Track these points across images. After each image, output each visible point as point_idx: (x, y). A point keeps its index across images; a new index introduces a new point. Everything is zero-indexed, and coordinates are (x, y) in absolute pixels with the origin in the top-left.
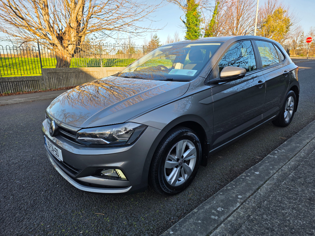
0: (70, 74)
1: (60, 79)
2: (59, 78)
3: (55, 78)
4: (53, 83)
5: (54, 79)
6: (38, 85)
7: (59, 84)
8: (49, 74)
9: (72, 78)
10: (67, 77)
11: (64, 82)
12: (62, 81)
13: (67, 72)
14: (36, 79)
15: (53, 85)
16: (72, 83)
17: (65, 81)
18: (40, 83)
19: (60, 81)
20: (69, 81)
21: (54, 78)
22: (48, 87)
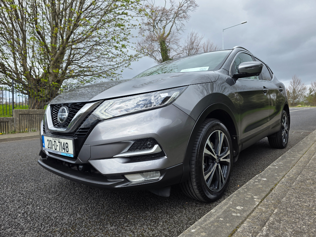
1: (32, 121)
2: (32, 119)
3: (27, 120)
4: (24, 125)
5: (25, 121)
6: (7, 127)
7: (31, 126)
8: (21, 115)
10: (40, 119)
11: (37, 124)
12: (35, 123)
13: (41, 113)
14: (5, 121)
15: (23, 127)
18: (9, 125)
19: (32, 123)
22: (18, 129)
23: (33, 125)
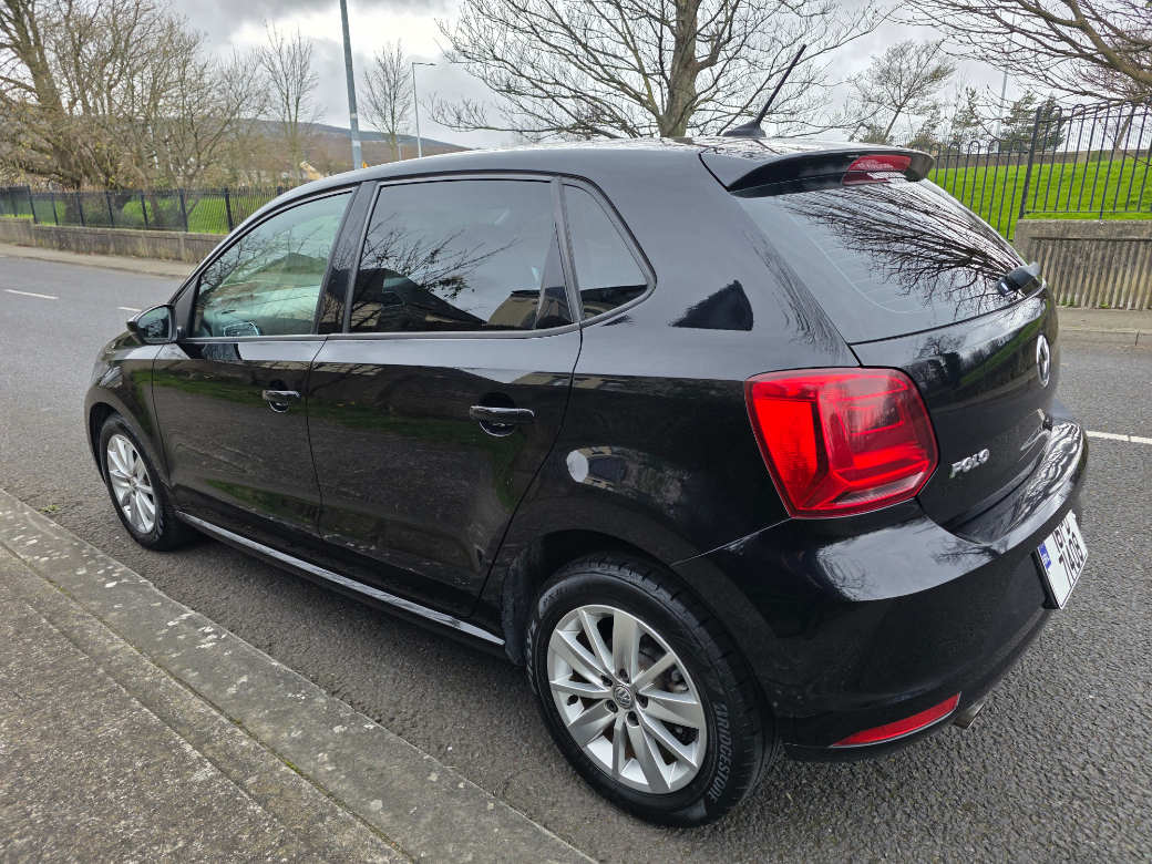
0: (1129, 249)
2: (1073, 260)
3: (1053, 263)
7: (1064, 286)
9: (1129, 265)
10: (1107, 260)
11: (1088, 280)
13: (1114, 237)
16: (1120, 291)
17: (1093, 274)
19: (1070, 273)
20: (1111, 279)
21: (1051, 258)
23: (1072, 283)
